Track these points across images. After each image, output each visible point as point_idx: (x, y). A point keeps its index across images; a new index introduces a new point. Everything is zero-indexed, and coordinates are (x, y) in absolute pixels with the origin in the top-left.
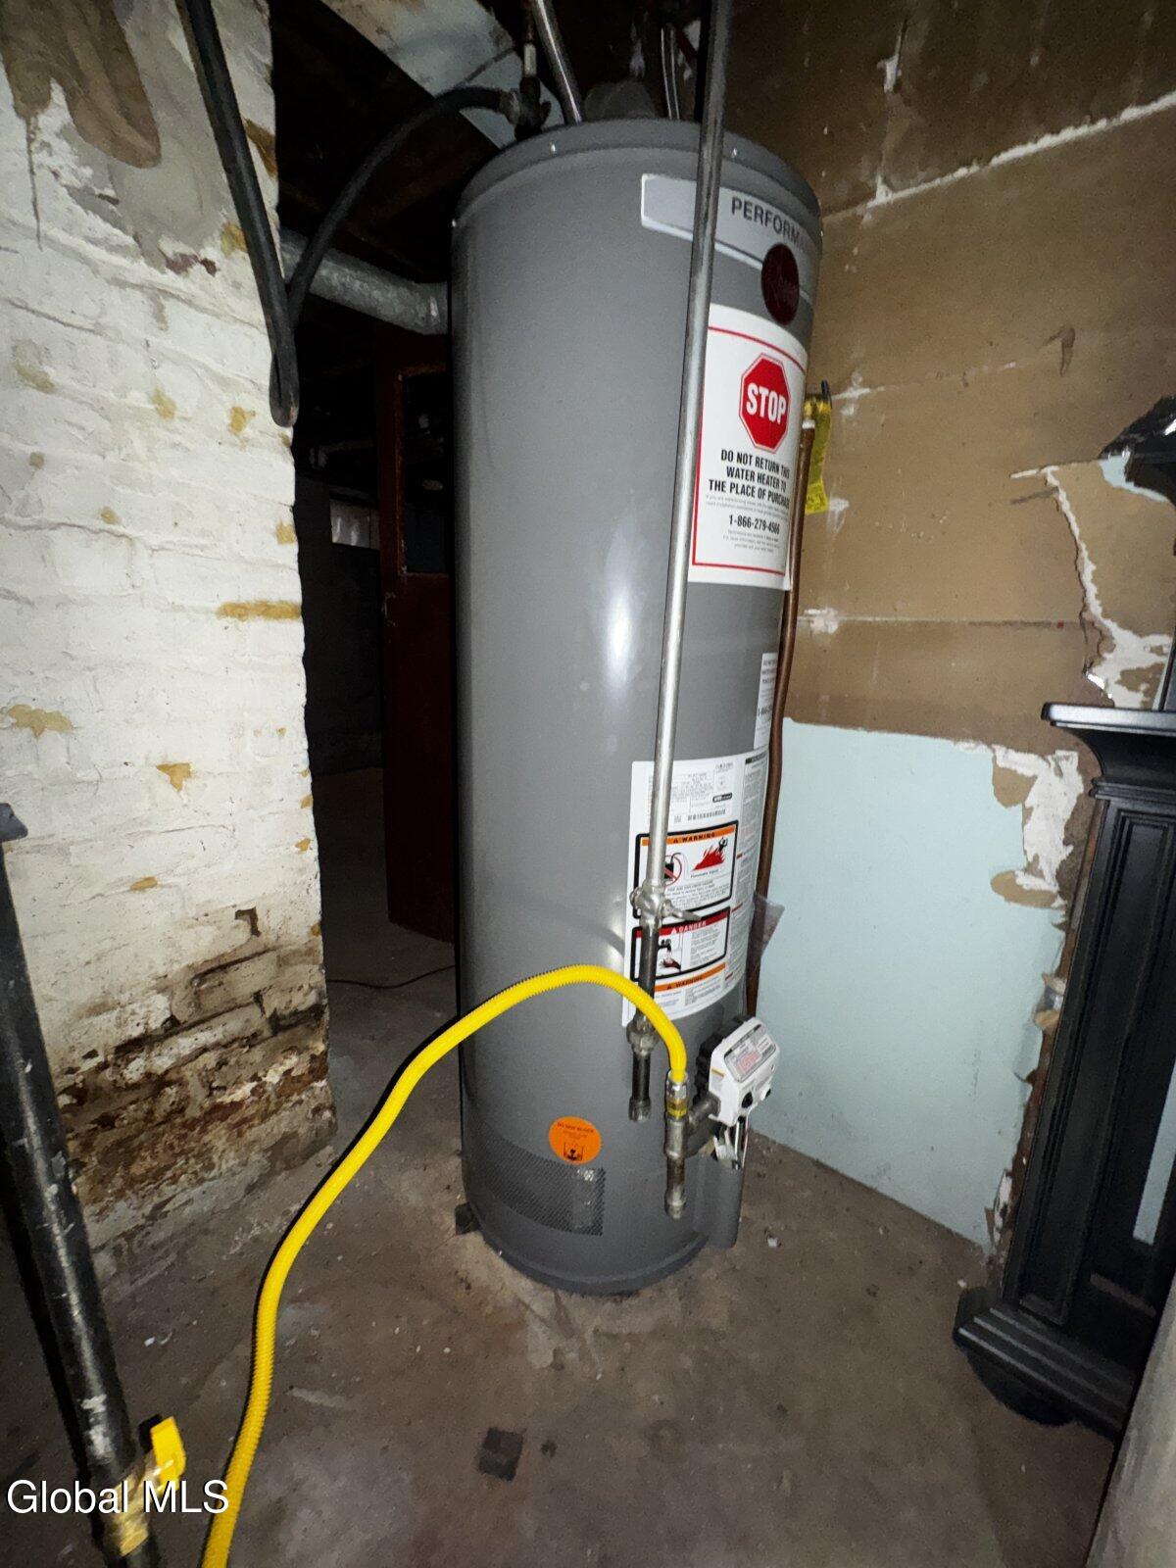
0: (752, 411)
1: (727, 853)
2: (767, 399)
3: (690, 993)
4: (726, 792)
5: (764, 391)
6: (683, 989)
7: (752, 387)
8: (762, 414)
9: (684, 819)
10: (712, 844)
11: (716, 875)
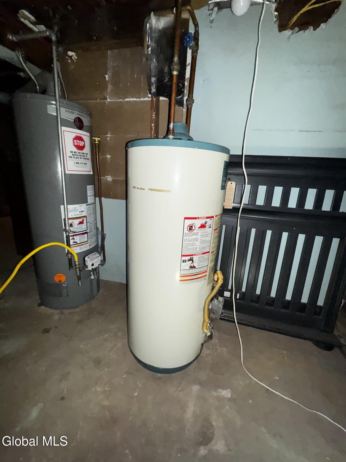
0: (76, 144)
1: (85, 222)
2: (79, 142)
3: (80, 248)
4: (82, 211)
5: (78, 141)
6: (79, 247)
7: (75, 141)
8: (78, 145)
9: (73, 215)
10: (81, 220)
11: (82, 226)
